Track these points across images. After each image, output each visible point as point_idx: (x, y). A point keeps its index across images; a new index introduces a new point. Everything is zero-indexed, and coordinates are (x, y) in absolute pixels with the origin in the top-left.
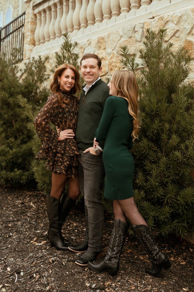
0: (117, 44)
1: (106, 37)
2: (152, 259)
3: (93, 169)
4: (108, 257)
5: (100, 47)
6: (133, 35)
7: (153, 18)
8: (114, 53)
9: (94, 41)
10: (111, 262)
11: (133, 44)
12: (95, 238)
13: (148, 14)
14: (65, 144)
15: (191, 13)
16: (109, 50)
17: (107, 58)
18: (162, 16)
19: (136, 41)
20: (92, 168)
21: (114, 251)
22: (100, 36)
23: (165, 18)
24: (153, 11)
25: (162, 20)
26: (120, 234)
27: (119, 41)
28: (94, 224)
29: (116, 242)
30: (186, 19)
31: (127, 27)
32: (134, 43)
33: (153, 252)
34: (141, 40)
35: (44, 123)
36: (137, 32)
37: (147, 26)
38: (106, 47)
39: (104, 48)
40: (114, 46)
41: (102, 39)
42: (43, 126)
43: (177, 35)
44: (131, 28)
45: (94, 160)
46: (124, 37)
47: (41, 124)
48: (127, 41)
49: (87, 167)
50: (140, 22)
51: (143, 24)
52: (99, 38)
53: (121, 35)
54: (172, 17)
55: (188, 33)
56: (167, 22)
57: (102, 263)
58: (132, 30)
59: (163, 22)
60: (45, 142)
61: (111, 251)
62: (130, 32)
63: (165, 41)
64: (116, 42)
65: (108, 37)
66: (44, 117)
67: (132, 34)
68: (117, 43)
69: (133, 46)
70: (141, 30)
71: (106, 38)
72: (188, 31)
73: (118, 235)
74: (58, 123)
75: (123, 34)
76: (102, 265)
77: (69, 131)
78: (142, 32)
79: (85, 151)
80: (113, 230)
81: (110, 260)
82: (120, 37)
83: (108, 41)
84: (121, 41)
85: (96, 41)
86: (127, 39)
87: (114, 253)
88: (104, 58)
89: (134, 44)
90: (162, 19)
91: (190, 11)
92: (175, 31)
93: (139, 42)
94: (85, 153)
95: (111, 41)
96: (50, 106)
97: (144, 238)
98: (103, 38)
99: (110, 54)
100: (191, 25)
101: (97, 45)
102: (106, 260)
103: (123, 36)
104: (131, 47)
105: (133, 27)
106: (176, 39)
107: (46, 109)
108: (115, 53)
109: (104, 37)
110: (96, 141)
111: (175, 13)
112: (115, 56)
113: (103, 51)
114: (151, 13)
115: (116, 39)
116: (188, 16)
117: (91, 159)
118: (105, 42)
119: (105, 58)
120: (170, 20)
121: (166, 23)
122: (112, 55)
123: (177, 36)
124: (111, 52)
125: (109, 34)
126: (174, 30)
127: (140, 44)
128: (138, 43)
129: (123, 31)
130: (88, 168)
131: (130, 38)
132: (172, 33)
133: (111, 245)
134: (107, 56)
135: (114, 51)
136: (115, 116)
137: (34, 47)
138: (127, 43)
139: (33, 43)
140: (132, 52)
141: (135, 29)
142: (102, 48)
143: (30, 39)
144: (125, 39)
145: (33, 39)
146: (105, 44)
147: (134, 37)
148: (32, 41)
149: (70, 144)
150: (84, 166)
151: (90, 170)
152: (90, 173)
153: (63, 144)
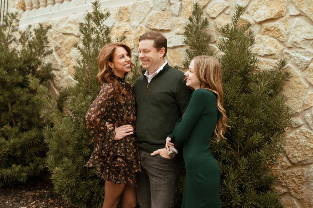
0: (146, 16)
1: (131, 7)
3: (165, 176)
5: (122, 19)
6: (168, 8)
8: (142, 27)
9: (113, 11)
11: (167, 18)
14: (125, 145)
16: (136, 23)
17: (133, 31)
19: (172, 15)
20: (164, 175)
22: (122, 5)
27: (148, 13)
32: (169, 16)
34: (179, 14)
35: (98, 120)
36: (174, 5)
38: (131, 19)
39: (127, 20)
40: (142, 19)
41: (124, 9)
42: (97, 123)
43: (227, 12)
45: (166, 165)
46: (155, 10)
47: (95, 121)
48: (160, 14)
49: (157, 174)
52: (121, 7)
53: (151, 6)
58: (167, 2)
60: (99, 143)
62: (163, 4)
63: (211, 18)
64: (144, 14)
65: (134, 8)
66: (99, 112)
67: (166, 7)
68: (146, 15)
69: (168, 20)
70: (180, 3)
71: (130, 8)
74: (112, 119)
75: (155, 5)
77: (127, 126)
78: (180, 5)
79: (152, 153)
82: (150, 9)
83: (134, 12)
84: (151, 13)
85: (117, 11)
86: (160, 12)
88: (128, 32)
89: (170, 18)
92: (225, 7)
93: (176, 16)
94: (153, 156)
95: (137, 13)
96: (105, 98)
98: (126, 9)
99: (137, 28)
100: (245, 2)
101: (118, 15)
103: (153, 8)
104: (165, 21)
106: (226, 16)
107: (100, 102)
108: (144, 26)
109: (128, 8)
110: (171, 141)
112: (144, 30)
113: (126, 23)
115: (145, 11)
117: (163, 163)
118: (129, 13)
119: (129, 32)
122: (139, 29)
123: (228, 13)
124: (138, 25)
125: (134, 4)
126: (223, 6)
127: (178, 19)
128: (175, 17)
129: (153, 2)
130: (159, 175)
131: (164, 10)
132: (221, 9)
134: (132, 30)
135: (141, 25)
136: (205, 114)
137: (23, 12)
138: (160, 17)
139: (23, 6)
140: (167, 28)
141: (171, 1)
142: (125, 19)
143: (19, 2)
144: (156, 12)
145: (22, 3)
146: (128, 15)
147: (169, 10)
148: (21, 5)
149: (131, 144)
150: (151, 172)
151: (161, 178)
152: (162, 182)
153: (122, 144)
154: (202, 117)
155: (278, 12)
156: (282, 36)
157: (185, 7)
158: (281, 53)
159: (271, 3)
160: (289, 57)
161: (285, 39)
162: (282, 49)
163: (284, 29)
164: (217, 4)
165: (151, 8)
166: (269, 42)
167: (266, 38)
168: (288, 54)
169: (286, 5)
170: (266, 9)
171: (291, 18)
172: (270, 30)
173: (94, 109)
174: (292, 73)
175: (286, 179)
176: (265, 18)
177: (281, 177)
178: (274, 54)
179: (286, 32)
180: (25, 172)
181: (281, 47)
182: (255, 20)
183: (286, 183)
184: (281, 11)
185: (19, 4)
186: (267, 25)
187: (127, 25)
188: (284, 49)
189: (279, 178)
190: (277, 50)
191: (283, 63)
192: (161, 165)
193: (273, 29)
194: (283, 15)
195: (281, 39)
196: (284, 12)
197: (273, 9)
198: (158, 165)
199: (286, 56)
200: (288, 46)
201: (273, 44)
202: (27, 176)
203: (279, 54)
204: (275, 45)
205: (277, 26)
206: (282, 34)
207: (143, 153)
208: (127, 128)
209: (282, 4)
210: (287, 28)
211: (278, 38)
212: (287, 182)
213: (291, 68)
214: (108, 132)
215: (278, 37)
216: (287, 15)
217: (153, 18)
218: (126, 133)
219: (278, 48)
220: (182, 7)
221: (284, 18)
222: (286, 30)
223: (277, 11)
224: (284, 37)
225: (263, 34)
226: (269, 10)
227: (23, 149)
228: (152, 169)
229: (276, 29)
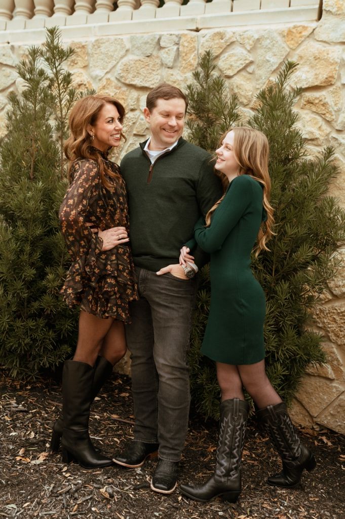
0: (118, 63)
1: (91, 45)
3: (179, 306)
4: (224, 471)
5: (74, 63)
6: (155, 53)
7: (197, 30)
8: (109, 79)
10: (230, 478)
11: (154, 69)
13: (187, 20)
14: (117, 259)
15: (279, 38)
16: (99, 72)
17: (93, 85)
18: (221, 30)
19: (162, 65)
20: (178, 304)
21: (235, 457)
22: (77, 41)
23: (228, 36)
24: (199, 17)
25: (222, 39)
27: (122, 57)
28: (179, 409)
30: (269, 46)
31: (142, 37)
32: (157, 67)
33: (293, 446)
34: (173, 65)
35: (81, 219)
36: (166, 50)
37: (189, 42)
38: (91, 65)
39: (84, 65)
40: (110, 66)
41: (79, 48)
42: (80, 225)
43: (250, 69)
44: (152, 40)
45: (180, 289)
46: (133, 54)
47: (76, 221)
48: (142, 61)
49: (166, 302)
50: (172, 33)
51: (179, 37)
52: (73, 43)
53: (127, 48)
54: (242, 37)
55: (273, 70)
56: (232, 43)
57: (212, 482)
58: (154, 43)
59: (223, 41)
61: (227, 457)
62: (148, 46)
63: (226, 76)
64: (114, 59)
65: (96, 47)
66: (81, 207)
67: (152, 51)
68: (117, 61)
69: (154, 73)
70: (175, 48)
71: (90, 47)
72: (275, 67)
73: (240, 427)
74: (97, 217)
75: (133, 46)
76: (212, 487)
77: (119, 230)
78: (176, 51)
79: (159, 270)
81: (227, 474)
82: (124, 51)
83: (96, 54)
84: (125, 60)
86: (141, 58)
87: (235, 460)
88: (85, 85)
89: (158, 70)
90: (221, 35)
91: (275, 35)
92: (247, 62)
93: (169, 68)
94: (159, 276)
95: (103, 55)
96: (87, 184)
98: (83, 47)
99: (100, 80)
100: (279, 57)
102: (220, 476)
103: (130, 50)
104: (150, 73)
105: (155, 38)
106: (248, 76)
107: (81, 190)
108: (113, 79)
109: (85, 45)
110: (189, 253)
111: (247, 31)
112: (113, 84)
113: (82, 71)
114: (193, 20)
115: (116, 53)
116: (274, 42)
118: (88, 54)
119: (87, 86)
120: (237, 41)
121: (228, 45)
122: (104, 82)
123: (251, 71)
124: (103, 75)
125: (97, 40)
126: (245, 60)
127: (171, 73)
128: (167, 69)
129: (131, 42)
130: (169, 304)
131: (148, 56)
132: (242, 64)
133: (226, 447)
134: (91, 82)
135: (109, 76)
138: (143, 66)
140: (153, 85)
141: (161, 43)
142: (80, 64)
144: (136, 58)
146: (86, 58)
147: (158, 57)
149: (125, 257)
150: (157, 300)
151: (173, 309)
152: (175, 314)
153: (114, 258)
154: (245, 218)
155: (327, 78)
156: (330, 112)
157: (184, 55)
158: (326, 138)
159: (317, 63)
160: (338, 145)
161: (334, 117)
162: (328, 132)
163: (333, 104)
164: (235, 56)
165: (127, 51)
166: (311, 120)
167: (307, 114)
168: (336, 139)
169: (337, 69)
170: (308, 72)
171: (343, 88)
172: (312, 103)
173: (74, 202)
174: (341, 168)
175: (323, 317)
176: (307, 84)
177: (317, 315)
178: (317, 139)
179: (335, 108)
181: (326, 129)
182: (292, 86)
183: (324, 323)
184: (330, 77)
186: (309, 95)
187: (84, 74)
188: (331, 132)
189: (314, 317)
190: (320, 133)
191: (330, 152)
192: (173, 289)
193: (317, 101)
194: (333, 83)
195: (328, 117)
196: (334, 79)
197: (320, 73)
198: (169, 290)
199: (333, 143)
200: (338, 128)
201: (316, 123)
203: (324, 140)
204: (319, 125)
205: (323, 97)
206: (330, 110)
207: (142, 272)
208: (120, 232)
209: (333, 67)
210: (337, 102)
211: (323, 116)
212: (325, 321)
213: (339, 160)
214: (93, 237)
215: (324, 114)
216: (339, 84)
217: (129, 68)
218: (119, 240)
219: (323, 131)
220: (178, 54)
221: (334, 87)
222: (336, 105)
223: (325, 76)
224: (332, 115)
225: (302, 108)
226: (313, 74)
228: (158, 295)
229: (322, 103)
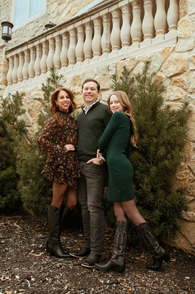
2: (154, 254)
4: (115, 256)
5: (75, 84)
7: (125, 59)
9: (69, 79)
10: (118, 260)
11: (107, 80)
12: (97, 241)
13: (120, 56)
15: (159, 55)
18: (134, 57)
19: (110, 78)
20: (96, 176)
21: (120, 250)
22: (75, 74)
23: (136, 59)
24: (125, 54)
25: (134, 61)
26: (124, 233)
28: (97, 228)
29: (121, 241)
30: (155, 59)
31: (101, 67)
32: (108, 79)
33: (154, 247)
36: (111, 71)
37: (120, 65)
41: (77, 77)
44: (105, 68)
45: (97, 169)
46: (98, 75)
48: (102, 78)
50: (114, 63)
51: (117, 64)
52: (74, 76)
53: (96, 73)
54: (143, 58)
55: (157, 70)
56: (139, 62)
57: (109, 262)
58: (106, 69)
59: (135, 61)
61: (117, 250)
62: (104, 70)
65: (83, 75)
67: (106, 73)
69: (107, 82)
70: (115, 69)
71: (81, 76)
72: (158, 69)
73: (123, 234)
75: (98, 72)
76: (109, 264)
78: (115, 70)
79: (88, 161)
80: (117, 231)
81: (117, 258)
82: (95, 75)
83: (83, 79)
85: (72, 79)
86: (101, 76)
87: (120, 251)
88: (79, 93)
90: (133, 59)
91: (158, 53)
94: (88, 164)
97: (147, 235)
98: (78, 76)
100: (159, 63)
101: (72, 82)
102: (113, 259)
104: (105, 82)
105: (106, 66)
110: (100, 152)
111: (145, 55)
113: (78, 87)
114: (122, 55)
116: (157, 57)
118: (80, 79)
120: (141, 60)
121: (137, 63)
125: (84, 73)
129: (97, 70)
130: (92, 176)
131: (104, 75)
133: (116, 245)
137: (6, 87)
138: (102, 80)
139: (5, 83)
140: (107, 87)
141: (109, 68)
142: (78, 84)
143: (2, 79)
144: (99, 77)
145: (5, 80)
146: (80, 81)
147: (108, 75)
148: (4, 82)
149: (71, 158)
151: (94, 178)
155: (182, 69)
156: (185, 85)
157: (119, 71)
158: (185, 97)
159: (177, 62)
160: (191, 100)
161: (187, 87)
162: (186, 95)
163: (187, 80)
164: (140, 67)
165: (96, 74)
166: (177, 90)
167: (175, 87)
168: (190, 97)
169: (187, 63)
170: (173, 67)
171: (191, 72)
172: (177, 82)
174: (193, 111)
175: (192, 189)
176: (173, 73)
177: (189, 188)
178: (180, 99)
179: (188, 82)
180: (4, 201)
181: (185, 93)
182: (166, 75)
183: (193, 192)
184: (184, 68)
185: (3, 81)
186: (174, 78)
187: (79, 88)
188: (187, 94)
189: (188, 189)
190: (182, 95)
191: (186, 104)
192: (94, 169)
193: (179, 81)
194: (185, 70)
195: (185, 87)
196: (186, 68)
197: (179, 67)
198: (92, 170)
199: (189, 99)
200: (190, 91)
201: (180, 91)
202: (5, 204)
203: (184, 98)
204: (181, 92)
205: (181, 78)
206: (185, 83)
207: (82, 163)
209: (184, 63)
210: (189, 79)
211: (183, 87)
212: (193, 191)
213: (192, 107)
215: (183, 86)
216: (188, 70)
219: (183, 94)
220: (117, 71)
221: (186, 72)
222: (188, 80)
223: (181, 68)
224: (187, 86)
225: (172, 85)
226: (175, 68)
227: (2, 183)
229: (181, 81)
